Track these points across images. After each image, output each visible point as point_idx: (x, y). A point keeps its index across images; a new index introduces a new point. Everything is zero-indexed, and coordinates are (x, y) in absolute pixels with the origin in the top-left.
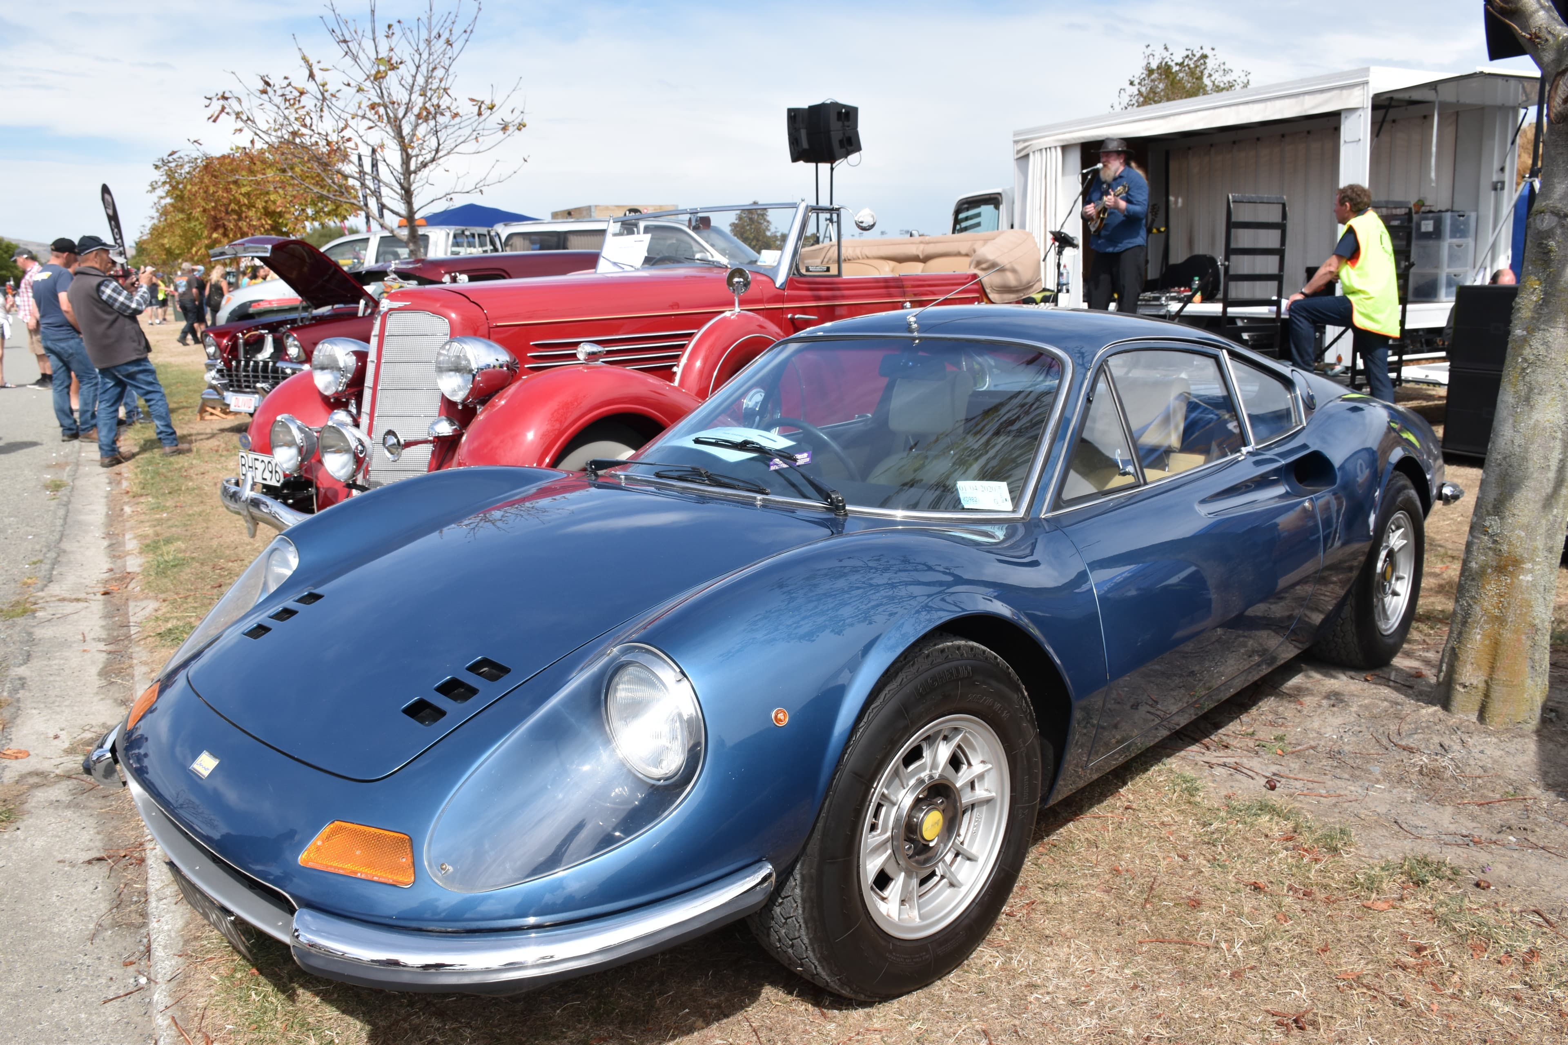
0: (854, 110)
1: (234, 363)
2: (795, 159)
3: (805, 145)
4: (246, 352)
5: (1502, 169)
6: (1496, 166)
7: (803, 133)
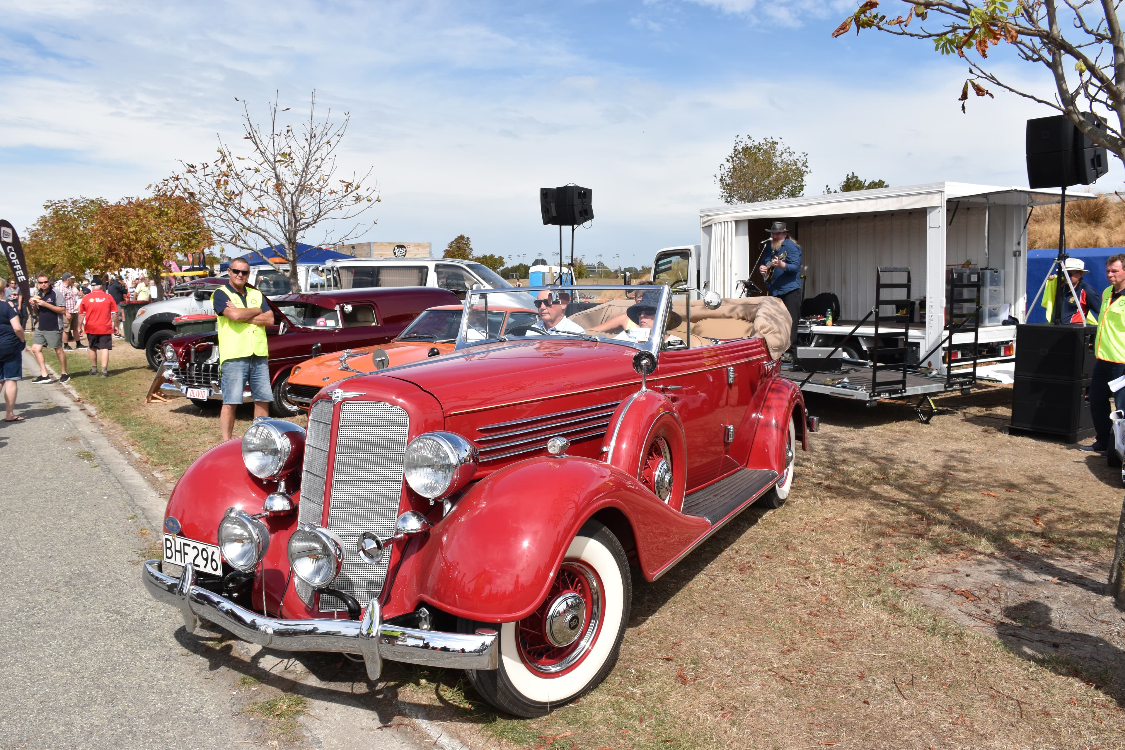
0: (590, 191)
1: (188, 365)
2: (545, 223)
3: (554, 214)
4: (196, 357)
5: (1019, 244)
6: (1015, 241)
7: (553, 205)
